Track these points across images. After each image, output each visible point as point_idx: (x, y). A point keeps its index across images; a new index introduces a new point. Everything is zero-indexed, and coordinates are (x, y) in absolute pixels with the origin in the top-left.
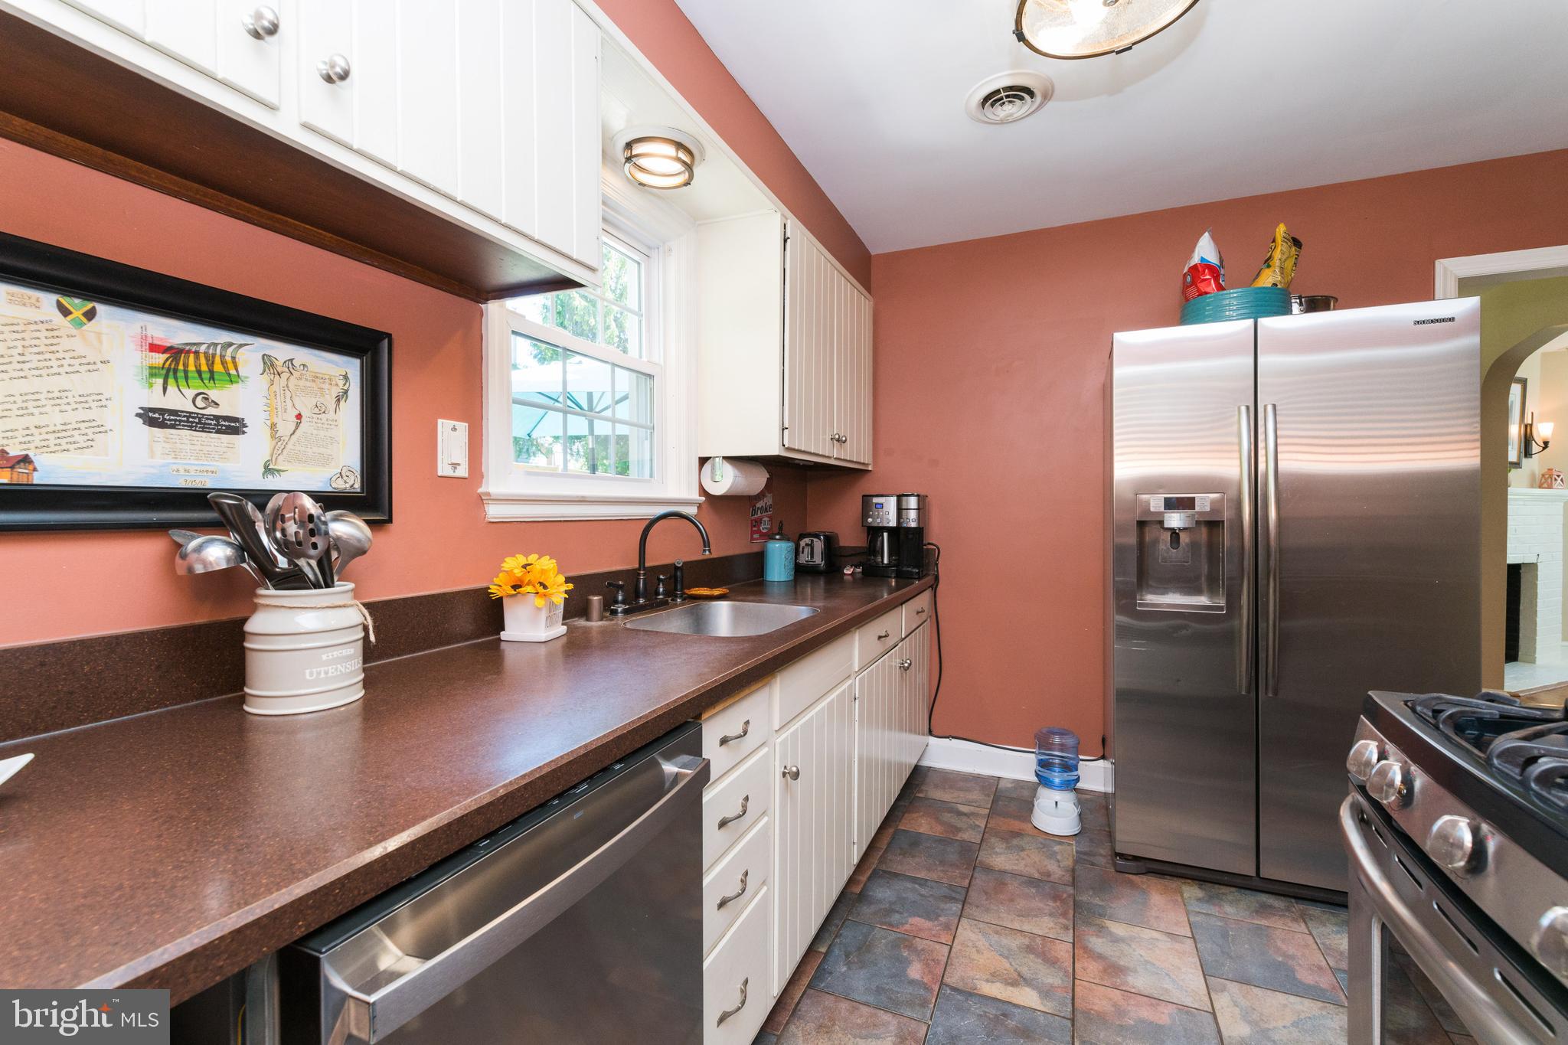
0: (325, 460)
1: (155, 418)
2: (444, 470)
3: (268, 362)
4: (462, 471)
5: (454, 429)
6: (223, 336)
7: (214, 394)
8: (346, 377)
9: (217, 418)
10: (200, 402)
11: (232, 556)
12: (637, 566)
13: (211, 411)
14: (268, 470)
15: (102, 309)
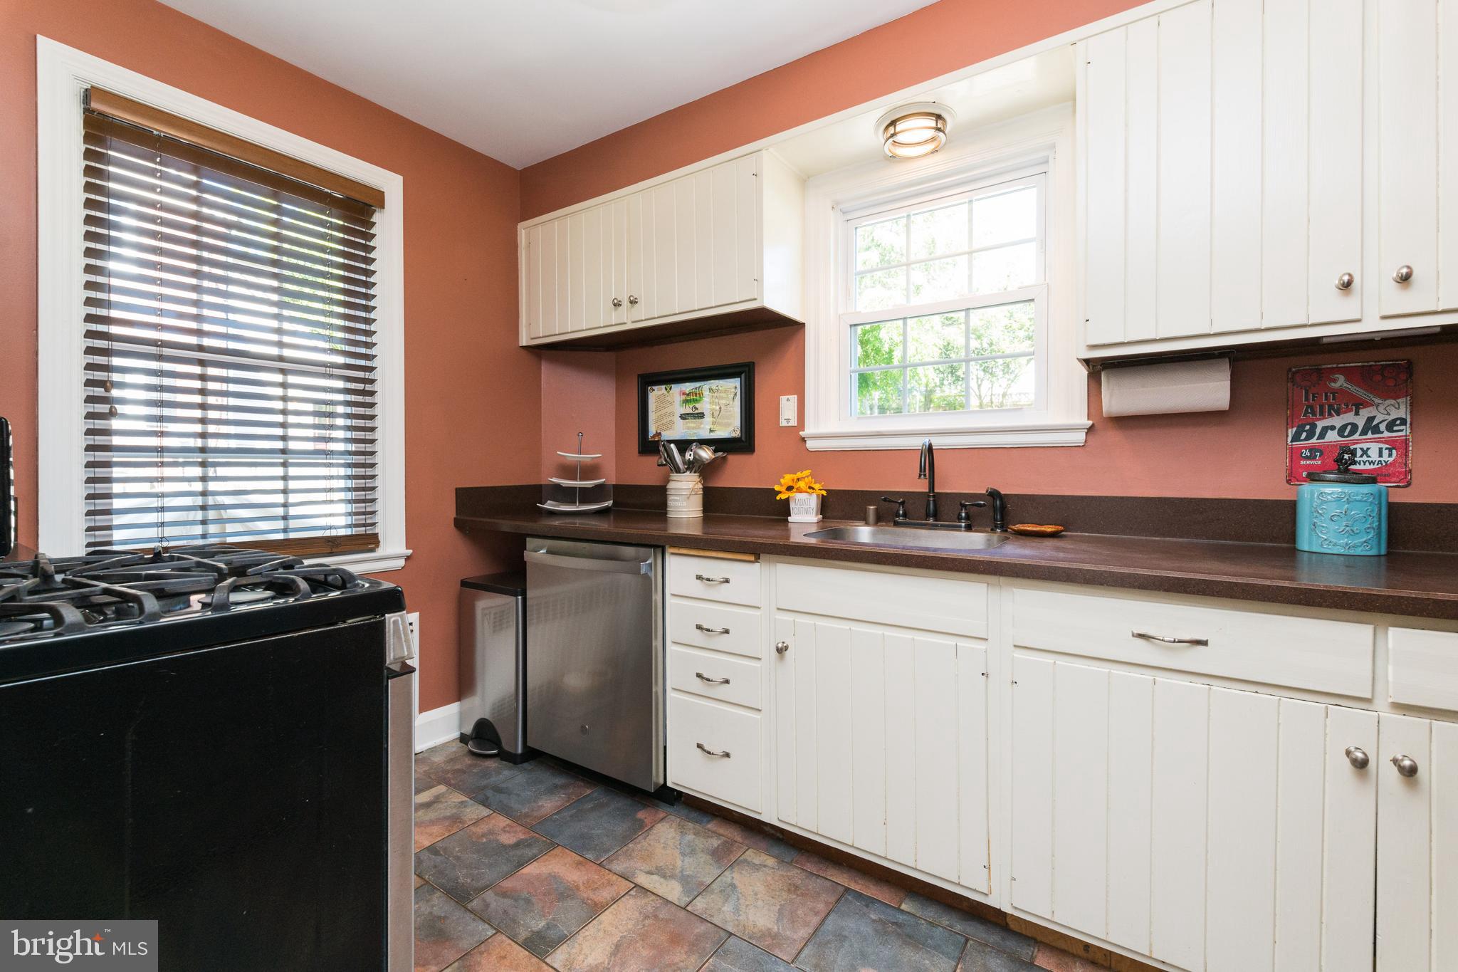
0: (728, 425)
1: (683, 417)
2: (783, 423)
3: (711, 390)
4: (794, 422)
5: (788, 400)
6: (698, 384)
7: (697, 405)
8: (736, 388)
9: (698, 414)
10: (694, 410)
11: (707, 460)
12: (928, 491)
13: (696, 412)
14: (711, 431)
15: (673, 386)
